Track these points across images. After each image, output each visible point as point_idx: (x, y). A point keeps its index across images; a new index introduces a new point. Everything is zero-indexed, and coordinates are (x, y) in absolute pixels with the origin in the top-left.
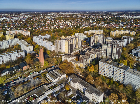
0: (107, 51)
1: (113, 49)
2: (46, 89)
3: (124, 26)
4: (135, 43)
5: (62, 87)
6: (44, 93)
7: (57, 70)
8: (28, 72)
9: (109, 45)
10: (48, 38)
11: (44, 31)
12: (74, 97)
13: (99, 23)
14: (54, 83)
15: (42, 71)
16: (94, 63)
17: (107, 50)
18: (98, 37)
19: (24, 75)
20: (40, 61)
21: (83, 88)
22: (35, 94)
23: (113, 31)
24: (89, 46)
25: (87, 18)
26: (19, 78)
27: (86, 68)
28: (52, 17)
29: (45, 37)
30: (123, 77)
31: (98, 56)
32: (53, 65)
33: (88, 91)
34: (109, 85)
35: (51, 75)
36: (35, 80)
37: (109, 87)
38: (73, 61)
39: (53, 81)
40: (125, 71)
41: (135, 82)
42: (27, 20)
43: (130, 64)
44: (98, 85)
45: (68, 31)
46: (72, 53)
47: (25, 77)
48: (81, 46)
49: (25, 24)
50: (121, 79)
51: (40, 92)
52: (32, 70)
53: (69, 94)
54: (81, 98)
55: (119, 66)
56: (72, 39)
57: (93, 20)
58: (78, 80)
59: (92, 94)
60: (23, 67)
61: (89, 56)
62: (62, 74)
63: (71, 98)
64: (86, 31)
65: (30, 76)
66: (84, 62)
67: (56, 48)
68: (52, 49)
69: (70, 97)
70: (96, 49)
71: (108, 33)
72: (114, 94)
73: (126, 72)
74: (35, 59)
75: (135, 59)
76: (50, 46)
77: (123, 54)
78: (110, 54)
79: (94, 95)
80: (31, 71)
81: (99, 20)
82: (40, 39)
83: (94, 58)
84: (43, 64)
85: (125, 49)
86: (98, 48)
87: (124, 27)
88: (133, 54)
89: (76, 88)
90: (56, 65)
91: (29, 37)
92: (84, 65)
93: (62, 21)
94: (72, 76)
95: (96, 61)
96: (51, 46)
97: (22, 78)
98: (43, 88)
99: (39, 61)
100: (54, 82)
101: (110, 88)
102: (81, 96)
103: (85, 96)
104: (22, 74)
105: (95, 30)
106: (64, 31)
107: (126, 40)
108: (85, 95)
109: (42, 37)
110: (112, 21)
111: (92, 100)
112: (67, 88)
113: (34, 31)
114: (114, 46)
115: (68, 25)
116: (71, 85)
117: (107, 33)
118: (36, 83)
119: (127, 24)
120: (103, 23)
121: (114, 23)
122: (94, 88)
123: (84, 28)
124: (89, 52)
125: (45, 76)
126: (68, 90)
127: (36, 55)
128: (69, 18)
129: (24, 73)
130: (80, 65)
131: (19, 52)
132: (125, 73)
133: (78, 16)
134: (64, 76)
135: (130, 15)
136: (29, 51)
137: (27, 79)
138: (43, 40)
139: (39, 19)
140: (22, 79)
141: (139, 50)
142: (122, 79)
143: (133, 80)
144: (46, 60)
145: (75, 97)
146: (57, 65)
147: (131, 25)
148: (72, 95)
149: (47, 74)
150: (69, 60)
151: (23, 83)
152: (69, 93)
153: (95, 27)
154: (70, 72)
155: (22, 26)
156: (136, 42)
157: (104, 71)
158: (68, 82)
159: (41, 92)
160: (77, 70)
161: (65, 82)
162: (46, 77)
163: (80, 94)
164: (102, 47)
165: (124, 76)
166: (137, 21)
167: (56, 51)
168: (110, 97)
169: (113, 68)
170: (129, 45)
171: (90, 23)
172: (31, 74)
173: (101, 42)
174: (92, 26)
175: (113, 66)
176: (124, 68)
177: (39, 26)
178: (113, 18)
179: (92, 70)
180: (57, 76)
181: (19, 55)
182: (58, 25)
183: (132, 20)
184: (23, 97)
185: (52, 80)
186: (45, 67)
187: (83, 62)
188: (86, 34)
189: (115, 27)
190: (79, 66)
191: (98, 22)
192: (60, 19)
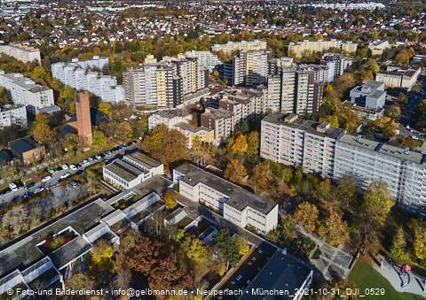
0: (281, 96)
1: (299, 88)
2: (104, 211)
3: (324, 31)
4: (356, 72)
5: (154, 200)
6: (97, 221)
7: (136, 155)
8: (40, 167)
9: (286, 76)
10: (101, 67)
11: (86, 50)
12: (191, 224)
13: (254, 24)
14: (129, 191)
15: (88, 160)
16: (247, 129)
17: (281, 93)
18: (255, 58)
19: (29, 176)
20: (79, 134)
21: (217, 197)
22: (70, 227)
23: (296, 44)
24: (228, 85)
25: (218, 9)
26: (13, 186)
27: (223, 144)
28: (110, 9)
29: (91, 63)
30: (331, 158)
31: (258, 110)
32: (121, 143)
33: (234, 204)
34: (292, 186)
35: (117, 171)
36: (68, 188)
37: (293, 189)
38: (183, 126)
39: (123, 185)
40: (334, 143)
41: (362, 169)
42: (27, 18)
43: (348, 125)
44: (261, 188)
45: (164, 47)
46: (179, 107)
47: (33, 184)
48: (206, 86)
49: (21, 29)
50: (323, 166)
51: (86, 219)
52: (55, 160)
53: (178, 218)
54: (213, 225)
55: (319, 129)
56: (178, 64)
57: (237, 17)
58: (201, 177)
59: (245, 210)
60: (24, 154)
61: (232, 109)
62: (153, 164)
63: (183, 228)
64: (218, 46)
65: (48, 178)
66: (217, 128)
67: (129, 93)
68: (117, 97)
69: (180, 226)
70: (251, 90)
71: (281, 50)
72: (308, 205)
73: (336, 146)
74: (61, 128)
75: (360, 115)
76: (108, 89)
77: (326, 103)
78: (290, 104)
79: (250, 214)
80: (52, 163)
81: (253, 16)
82: (74, 70)
83: (245, 115)
84: (90, 141)
85: (330, 88)
86: (255, 88)
87: (325, 34)
88: (353, 101)
89: (195, 199)
90: (130, 144)
91: (37, 65)
92: (217, 135)
93: (142, 20)
94: (184, 167)
95: (252, 124)
96: (114, 88)
97: (22, 185)
98: (93, 207)
99: (75, 132)
100: (127, 188)
101: (294, 193)
102: (214, 219)
103: (225, 220)
104: (21, 175)
105: (244, 42)
106: (151, 46)
107: (331, 65)
108: (225, 217)
109: (81, 63)
110: (290, 16)
111: (246, 227)
112: (171, 202)
113: (53, 50)
114: (300, 78)
115: (163, 29)
116: (181, 193)
117: (278, 50)
118: (69, 198)
119: (334, 25)
120: (266, 22)
121: (296, 23)
122: (249, 194)
123: (213, 38)
124: (229, 98)
125: (99, 173)
126: (172, 207)
127: (64, 118)
128: (165, 12)
129: (29, 172)
130: (206, 136)
131: (8, 109)
132: (334, 147)
133: (190, 7)
134: (159, 170)
135: (340, 3)
136: (41, 107)
137: (41, 188)
138: (86, 73)
139: (70, 15)
140: (21, 188)
141: (368, 90)
142: (326, 165)
143: (357, 165)
144: (99, 130)
145: (196, 225)
146: (135, 142)
147: (345, 26)
148: (187, 220)
149: (104, 169)
150: (172, 123)
151: (26, 200)
152: (177, 214)
153: (243, 36)
154: (177, 158)
155: (10, 35)
156: (360, 70)
157: (277, 147)
158: (171, 186)
159: (90, 220)
160: (196, 153)
161: (164, 188)
162: (103, 179)
163: (209, 215)
164: (266, 84)
165: (333, 157)
166: (360, 17)
167: (128, 104)
168: (296, 214)
169: (302, 136)
170: (341, 79)
171: (228, 23)
172: (52, 172)
173: (263, 73)
174: (235, 31)
175: (302, 131)
176: (332, 133)
177: (67, 34)
178: (294, 11)
179: (241, 147)
180: (137, 171)
181: (9, 119)
182: (129, 30)
183: (346, 16)
184: (30, 238)
185: (120, 184)
186: (98, 151)
187: (213, 128)
188: (218, 54)
189: (301, 34)
190: (202, 140)
191: (252, 20)
192: (136, 13)
